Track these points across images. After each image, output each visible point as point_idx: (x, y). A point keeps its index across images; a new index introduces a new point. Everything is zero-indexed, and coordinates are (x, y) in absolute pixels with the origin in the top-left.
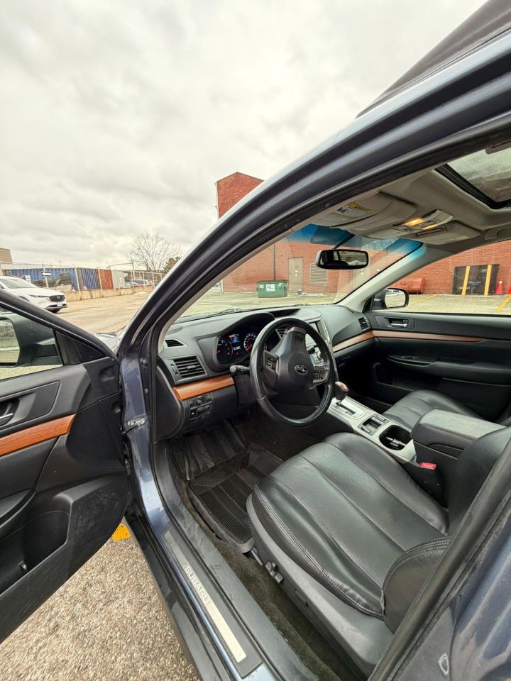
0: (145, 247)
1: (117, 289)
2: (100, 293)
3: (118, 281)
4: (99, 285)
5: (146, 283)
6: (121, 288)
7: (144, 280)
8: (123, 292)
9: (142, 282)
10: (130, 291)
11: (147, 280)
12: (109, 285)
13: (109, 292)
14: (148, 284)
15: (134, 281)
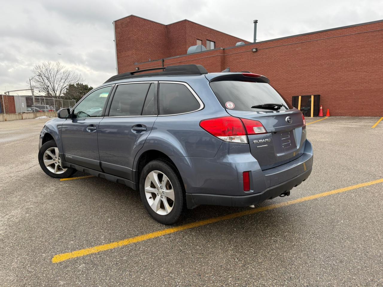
0: (46, 75)
1: (19, 113)
2: (3, 117)
3: (21, 106)
4: (3, 109)
5: (47, 108)
6: (24, 113)
7: (45, 105)
8: (25, 116)
9: (44, 107)
10: (32, 115)
11: (48, 106)
12: (12, 110)
13: (12, 116)
14: (49, 108)
15: (36, 106)
